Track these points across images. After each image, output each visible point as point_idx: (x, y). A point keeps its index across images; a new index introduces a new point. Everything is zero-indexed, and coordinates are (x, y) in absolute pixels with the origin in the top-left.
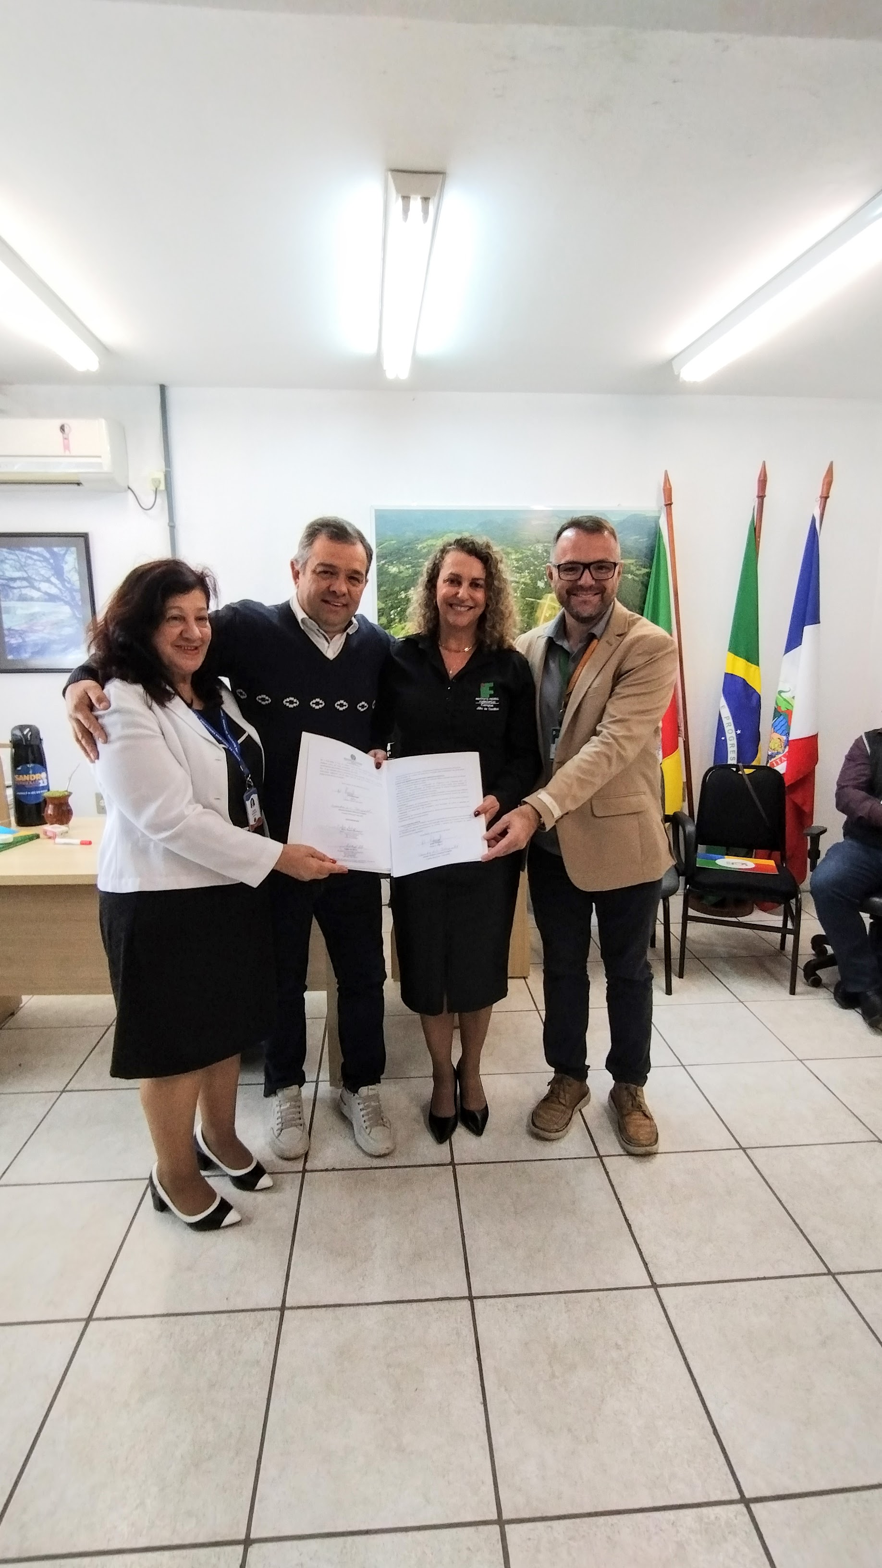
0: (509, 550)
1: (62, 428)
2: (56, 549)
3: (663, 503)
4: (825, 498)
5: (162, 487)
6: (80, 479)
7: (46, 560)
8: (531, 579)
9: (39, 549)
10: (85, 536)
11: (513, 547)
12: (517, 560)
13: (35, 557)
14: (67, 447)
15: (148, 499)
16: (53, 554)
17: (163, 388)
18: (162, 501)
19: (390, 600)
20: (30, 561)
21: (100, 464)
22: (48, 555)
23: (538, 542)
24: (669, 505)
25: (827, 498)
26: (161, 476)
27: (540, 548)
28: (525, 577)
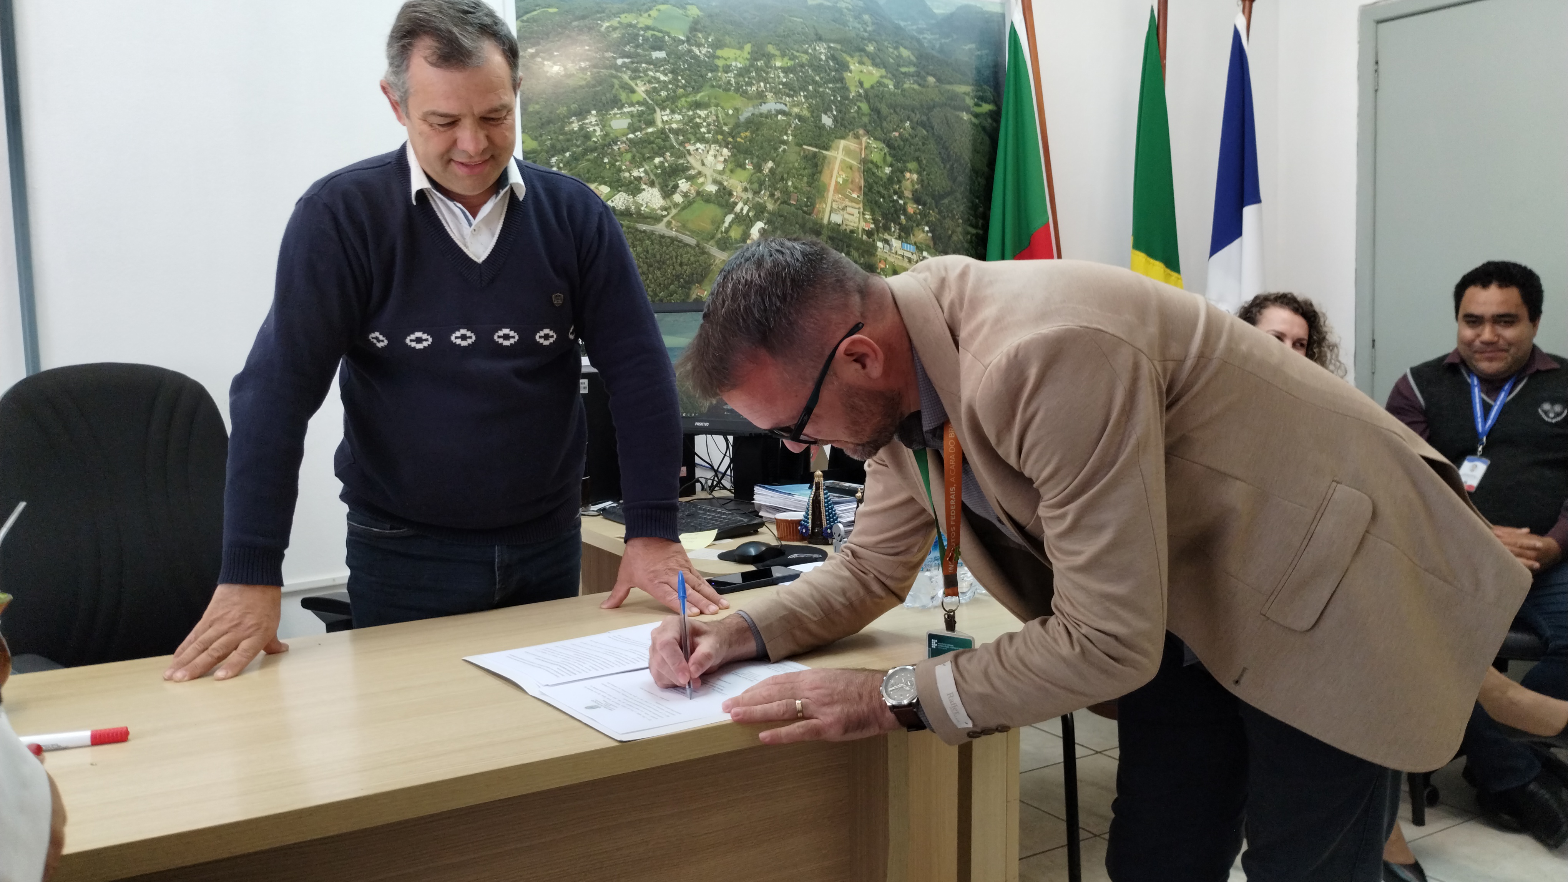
0: (771, 49)
11: (776, 46)
12: (786, 70)
19: (549, 133)
23: (820, 39)
25: (1252, 1)
27: (822, 49)
28: (799, 104)
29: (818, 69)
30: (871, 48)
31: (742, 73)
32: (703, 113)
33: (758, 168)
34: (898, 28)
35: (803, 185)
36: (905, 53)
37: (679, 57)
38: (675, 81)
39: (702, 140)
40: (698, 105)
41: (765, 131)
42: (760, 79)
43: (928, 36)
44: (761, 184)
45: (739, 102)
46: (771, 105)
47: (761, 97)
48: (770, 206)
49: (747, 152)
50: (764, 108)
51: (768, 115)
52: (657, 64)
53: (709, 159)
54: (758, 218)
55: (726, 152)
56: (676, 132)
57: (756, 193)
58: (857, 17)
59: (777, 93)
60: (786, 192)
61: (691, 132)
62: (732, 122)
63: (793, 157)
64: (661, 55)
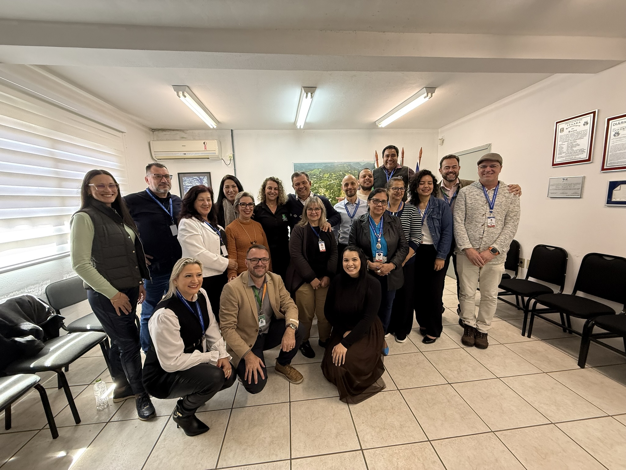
0: (332, 174)
1: (204, 143)
2: (201, 177)
3: (375, 159)
4: (420, 157)
5: (232, 158)
6: (209, 157)
7: (198, 180)
8: (339, 182)
9: (196, 177)
10: (209, 173)
11: (333, 173)
12: (335, 177)
13: (195, 179)
14: (205, 148)
15: (228, 162)
16: (200, 179)
17: (232, 130)
18: (232, 162)
20: (193, 181)
21: (215, 153)
22: (198, 179)
23: (341, 171)
24: (377, 160)
25: (421, 157)
26: (232, 155)
27: (341, 173)
28: (337, 181)
29: (340, 176)
30: (350, 172)
31: (327, 178)
32: (321, 184)
33: (330, 191)
34: (355, 168)
35: (338, 193)
36: (356, 171)
37: (318, 176)
38: (317, 180)
39: (321, 188)
40: (321, 183)
41: (331, 186)
42: (331, 178)
43: (360, 168)
44: (331, 193)
45: (327, 182)
46: (333, 182)
47: (331, 181)
48: (332, 197)
49: (329, 189)
50: (331, 182)
51: (332, 183)
52: (314, 178)
53: (322, 190)
54: (330, 198)
55: (325, 189)
56: (317, 187)
57: (330, 195)
58: (347, 167)
59: (333, 180)
60: (335, 194)
61: (320, 187)
62: (326, 185)
63: (336, 189)
64: (315, 176)
